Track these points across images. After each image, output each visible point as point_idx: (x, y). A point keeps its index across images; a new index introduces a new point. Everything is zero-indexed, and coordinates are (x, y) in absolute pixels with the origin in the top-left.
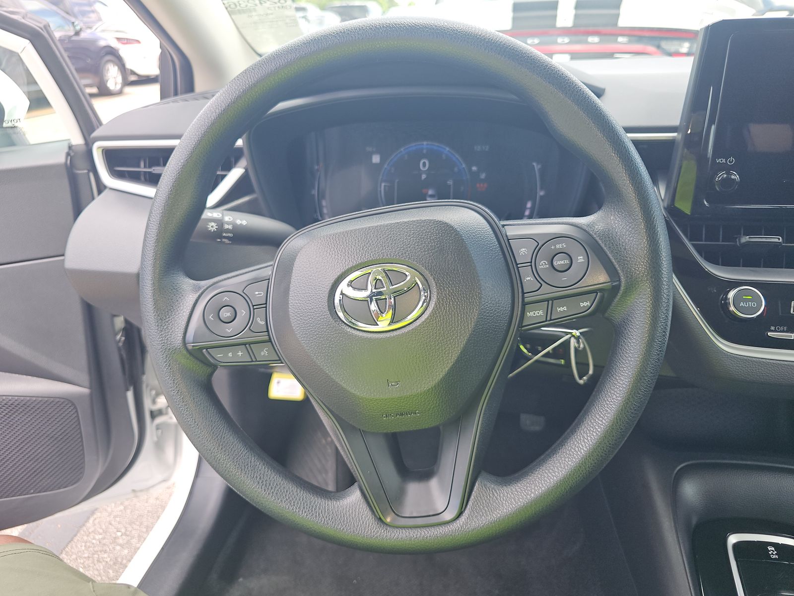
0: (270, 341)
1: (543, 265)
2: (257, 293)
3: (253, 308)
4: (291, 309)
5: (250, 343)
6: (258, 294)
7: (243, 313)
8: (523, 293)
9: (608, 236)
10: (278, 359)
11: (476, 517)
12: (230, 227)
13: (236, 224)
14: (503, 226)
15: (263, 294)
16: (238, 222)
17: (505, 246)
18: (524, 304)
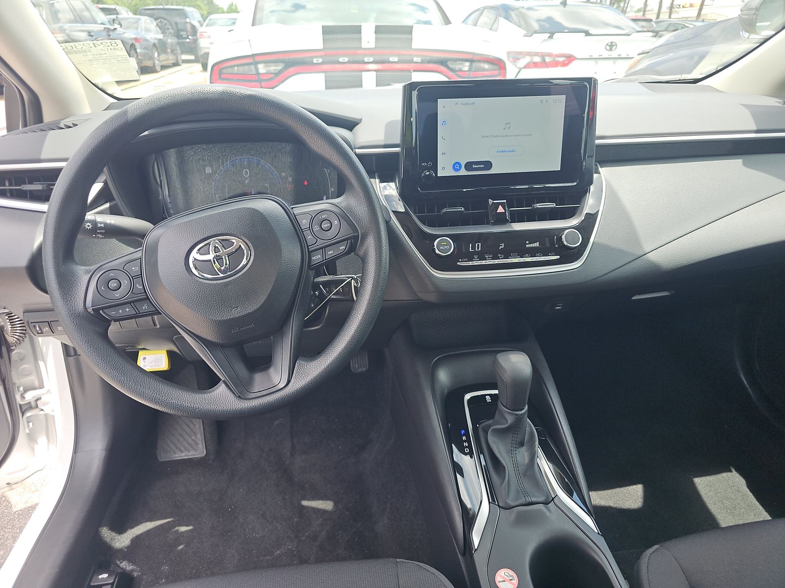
0: (148, 298)
1: (316, 228)
2: (133, 268)
3: (132, 279)
4: (161, 274)
5: (134, 302)
6: (135, 269)
7: (125, 283)
8: (308, 246)
9: (349, 208)
10: (155, 310)
11: (298, 381)
12: (102, 225)
13: (107, 223)
14: (292, 208)
15: (138, 269)
16: (108, 222)
17: (294, 220)
18: (310, 252)
